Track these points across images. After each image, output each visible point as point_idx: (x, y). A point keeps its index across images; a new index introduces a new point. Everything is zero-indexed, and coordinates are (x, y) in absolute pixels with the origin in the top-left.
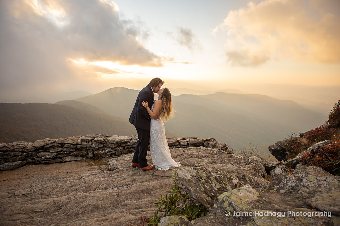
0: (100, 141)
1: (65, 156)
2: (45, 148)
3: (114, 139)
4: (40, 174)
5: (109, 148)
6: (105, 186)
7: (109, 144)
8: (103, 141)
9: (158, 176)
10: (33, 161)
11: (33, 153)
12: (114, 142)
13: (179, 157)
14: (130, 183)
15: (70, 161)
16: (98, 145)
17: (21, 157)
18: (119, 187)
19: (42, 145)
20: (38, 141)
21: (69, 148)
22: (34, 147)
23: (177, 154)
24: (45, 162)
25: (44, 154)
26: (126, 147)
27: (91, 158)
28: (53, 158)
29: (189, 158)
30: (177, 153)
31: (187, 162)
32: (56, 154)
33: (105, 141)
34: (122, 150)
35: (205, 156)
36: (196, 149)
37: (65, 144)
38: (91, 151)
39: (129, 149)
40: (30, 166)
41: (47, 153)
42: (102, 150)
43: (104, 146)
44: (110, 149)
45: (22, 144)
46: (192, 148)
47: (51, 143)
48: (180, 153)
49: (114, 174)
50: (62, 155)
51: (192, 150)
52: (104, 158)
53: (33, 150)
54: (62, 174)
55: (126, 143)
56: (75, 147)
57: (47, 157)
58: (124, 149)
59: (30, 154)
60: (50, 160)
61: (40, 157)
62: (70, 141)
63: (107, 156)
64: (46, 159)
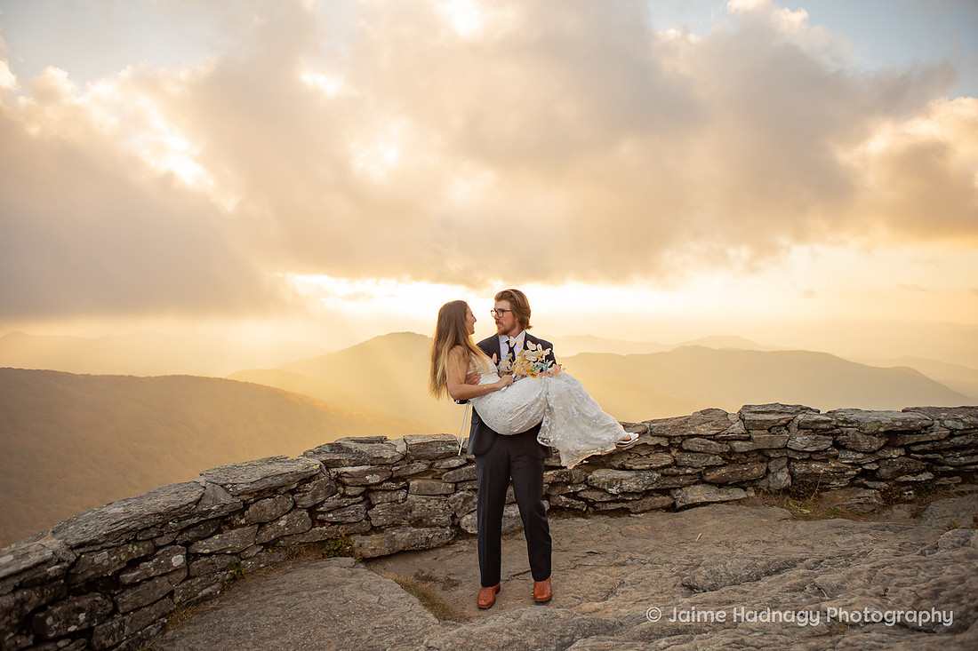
0: (825, 426)
1: (685, 486)
5: (857, 450)
7: (858, 436)
8: (834, 428)
10: (574, 502)
11: (577, 472)
16: (816, 438)
21: (706, 453)
24: (618, 506)
25: (616, 475)
26: (916, 448)
27: (786, 491)
28: (646, 490)
32: (656, 475)
33: (839, 427)
34: (902, 459)
37: (684, 440)
38: (784, 462)
39: (928, 456)
41: (626, 474)
42: (827, 460)
43: (837, 445)
44: (861, 456)
50: (676, 482)
52: (830, 490)
55: (918, 432)
56: (726, 448)
57: (625, 489)
58: (907, 455)
59: (566, 476)
60: (636, 498)
61: (597, 489)
62: (704, 425)
63: (842, 485)
64: (620, 496)
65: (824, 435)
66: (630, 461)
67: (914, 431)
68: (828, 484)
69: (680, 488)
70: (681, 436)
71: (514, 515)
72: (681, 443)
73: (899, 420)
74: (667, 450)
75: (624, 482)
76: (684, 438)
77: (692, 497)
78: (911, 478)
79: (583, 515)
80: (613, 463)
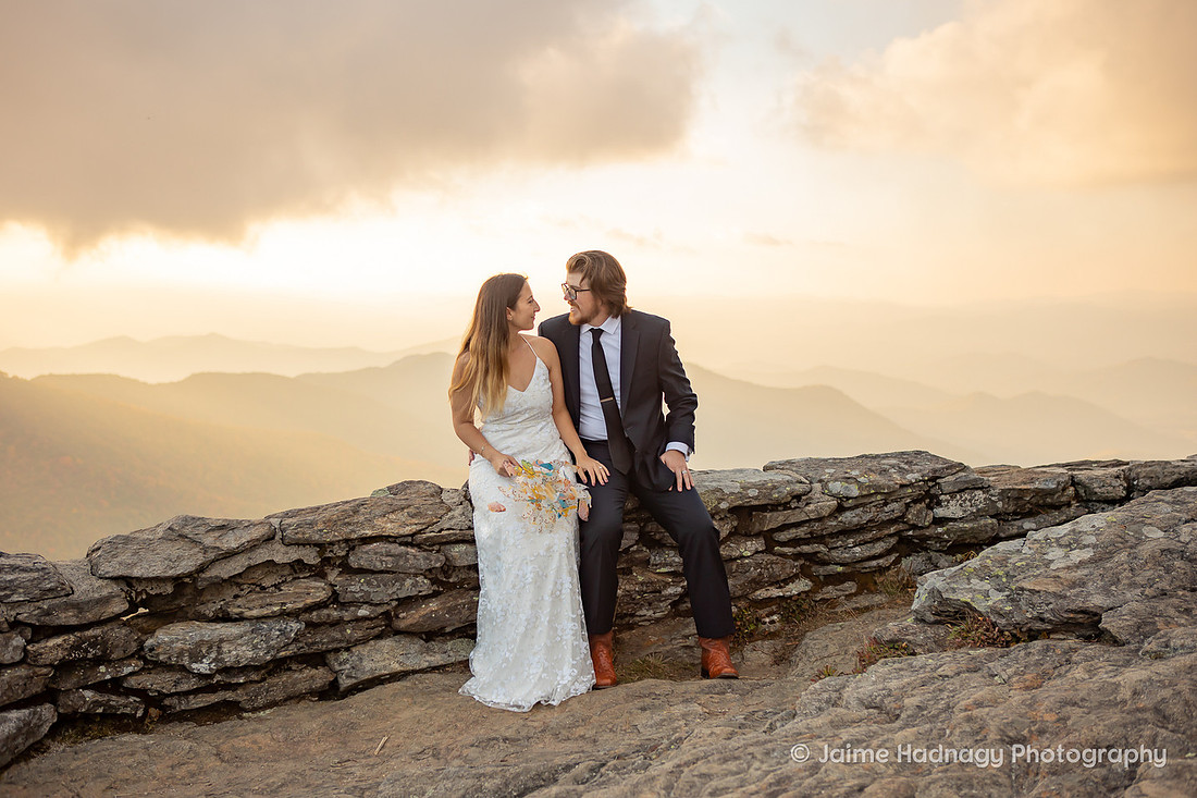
1: (357, 643)
10: (115, 700)
11: (120, 633)
12: (724, 505)
15: (395, 677)
17: (22, 672)
19: (185, 567)
21: (397, 573)
22: (120, 578)
24: (214, 698)
25: (206, 632)
26: (783, 536)
28: (274, 660)
32: (295, 626)
34: (759, 558)
37: (353, 548)
43: (646, 540)
47: (253, 546)
50: (338, 635)
53: (118, 606)
55: (786, 506)
56: (437, 561)
57: (229, 660)
58: (769, 550)
59: (93, 645)
60: (254, 677)
61: (167, 667)
62: (392, 516)
63: (658, 615)
64: (218, 678)
66: (239, 601)
67: (780, 505)
68: (633, 615)
69: (348, 649)
70: (347, 541)
72: (347, 555)
73: (754, 486)
74: (319, 573)
75: (226, 647)
76: (351, 544)
77: (373, 665)
78: (775, 592)
79: (137, 725)
80: (202, 609)
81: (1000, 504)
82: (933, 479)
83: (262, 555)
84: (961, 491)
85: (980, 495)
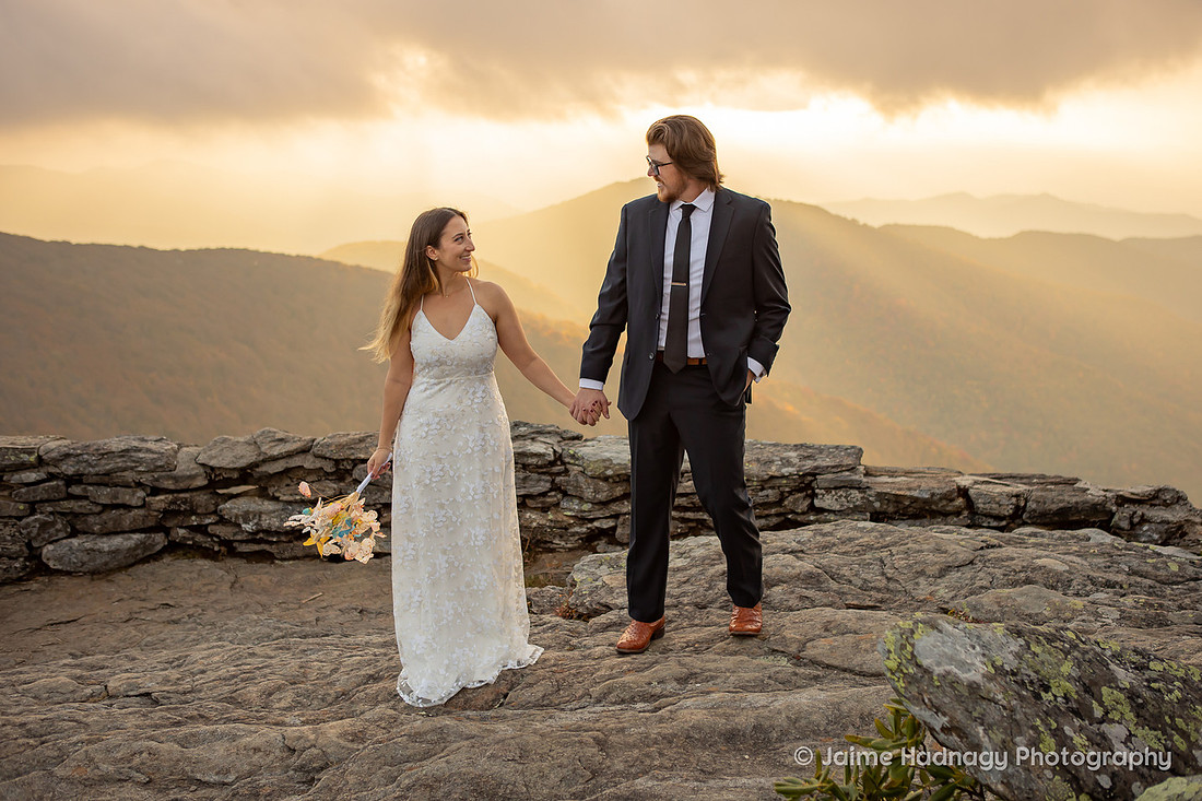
0: (534, 461)
2: (260, 479)
3: (608, 455)
4: (229, 605)
5: (581, 498)
6: (538, 691)
7: (581, 479)
8: (552, 464)
9: (828, 666)
10: (199, 538)
11: (202, 499)
12: (609, 472)
13: (955, 575)
14: (671, 686)
16: (525, 479)
17: (142, 512)
18: (614, 704)
19: (242, 463)
20: (225, 441)
22: (203, 465)
23: (941, 558)
24: (256, 547)
25: (253, 505)
29: (1014, 584)
30: (946, 552)
31: (996, 608)
33: (563, 463)
35: (1109, 585)
36: (1060, 538)
37: (355, 465)
39: (689, 515)
40: (184, 564)
41: (268, 506)
42: (545, 510)
43: (555, 488)
44: (586, 507)
45: (149, 451)
46: (1034, 535)
47: (290, 455)
48: (963, 556)
49: (592, 634)
51: (1035, 545)
52: (552, 551)
53: (201, 482)
54: (332, 614)
57: (265, 525)
59: (184, 503)
60: (283, 538)
61: (229, 523)
63: (569, 546)
64: (261, 535)
65: (539, 474)
66: (285, 489)
70: (351, 459)
71: (107, 549)
72: (352, 469)
75: (264, 517)
76: (356, 462)
79: (208, 554)
81: (877, 505)
82: (814, 475)
83: (296, 462)
84: (835, 488)
85: (855, 494)
